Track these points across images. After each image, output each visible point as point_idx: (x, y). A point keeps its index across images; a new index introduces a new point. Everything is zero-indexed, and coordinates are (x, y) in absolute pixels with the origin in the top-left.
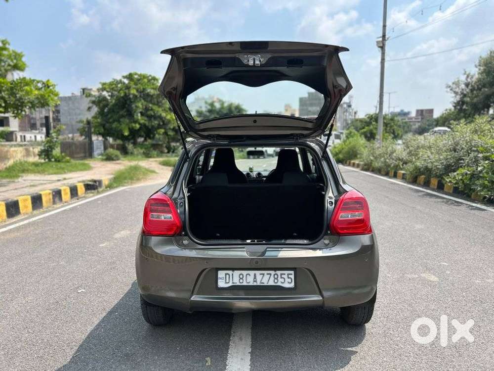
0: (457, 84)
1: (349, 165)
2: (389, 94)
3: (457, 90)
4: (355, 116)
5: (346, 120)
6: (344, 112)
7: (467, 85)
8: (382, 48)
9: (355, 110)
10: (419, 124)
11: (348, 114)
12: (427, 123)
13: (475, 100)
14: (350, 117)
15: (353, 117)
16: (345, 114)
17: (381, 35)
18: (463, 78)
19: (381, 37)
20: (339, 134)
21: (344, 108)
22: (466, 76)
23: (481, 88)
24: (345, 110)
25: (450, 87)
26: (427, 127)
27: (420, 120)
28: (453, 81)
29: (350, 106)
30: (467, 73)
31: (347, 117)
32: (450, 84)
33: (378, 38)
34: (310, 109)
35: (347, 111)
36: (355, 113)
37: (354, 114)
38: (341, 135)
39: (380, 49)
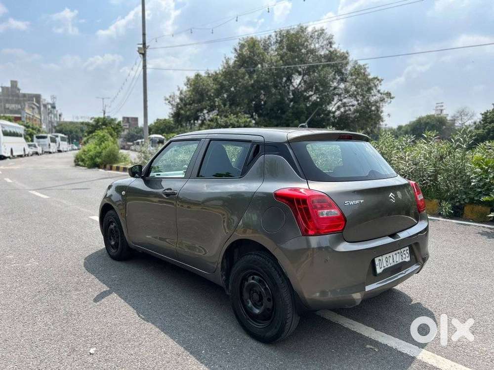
0: (172, 97)
1: (111, 169)
2: (103, 99)
3: (173, 103)
4: (60, 119)
5: (51, 122)
6: (49, 114)
7: (181, 99)
8: (144, 55)
9: (59, 112)
10: (128, 131)
11: (53, 116)
12: (135, 131)
13: (188, 113)
14: (55, 120)
15: (58, 120)
16: (50, 115)
17: (141, 42)
18: (178, 93)
19: (141, 44)
20: (54, 137)
21: (49, 109)
22: (179, 92)
23: (192, 104)
24: (49, 111)
25: (168, 99)
26: (136, 134)
27: (128, 127)
28: (170, 95)
29: (54, 107)
30: (181, 89)
31: (53, 120)
32: (168, 97)
33: (139, 44)
34: (7, 106)
35: (51, 112)
36: (60, 115)
37: (58, 116)
38: (57, 139)
39: (141, 55)
